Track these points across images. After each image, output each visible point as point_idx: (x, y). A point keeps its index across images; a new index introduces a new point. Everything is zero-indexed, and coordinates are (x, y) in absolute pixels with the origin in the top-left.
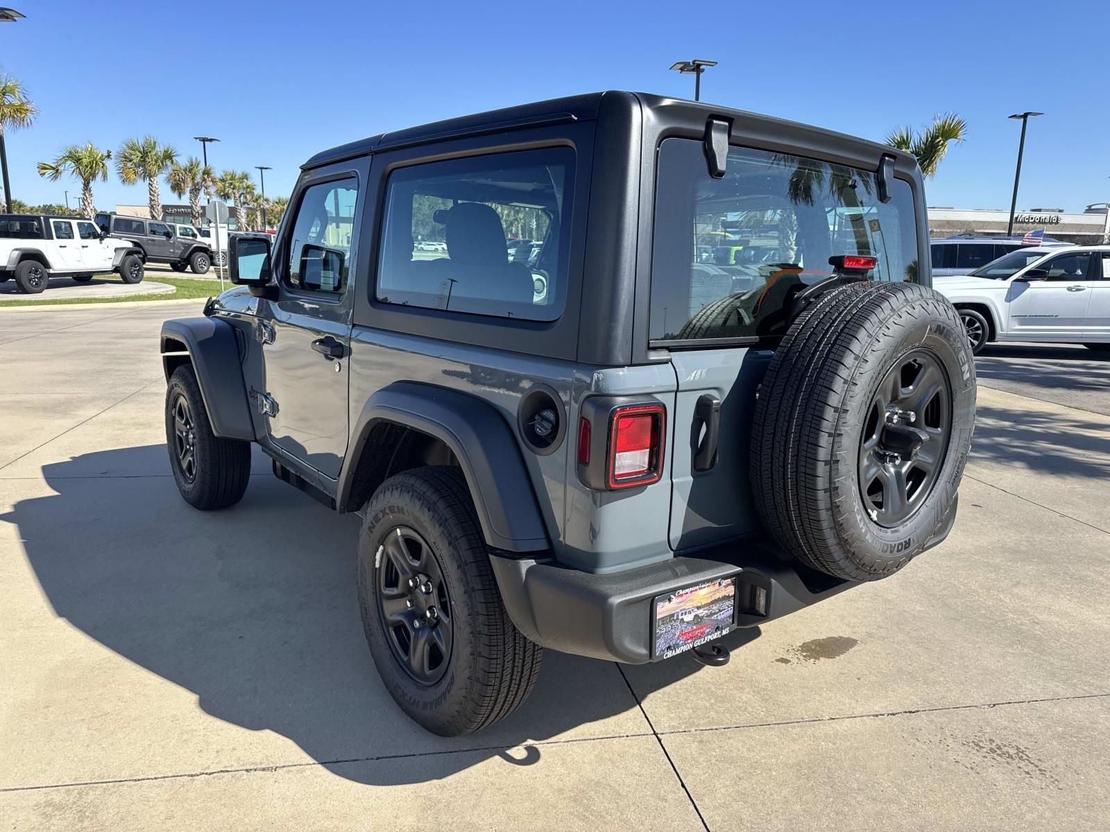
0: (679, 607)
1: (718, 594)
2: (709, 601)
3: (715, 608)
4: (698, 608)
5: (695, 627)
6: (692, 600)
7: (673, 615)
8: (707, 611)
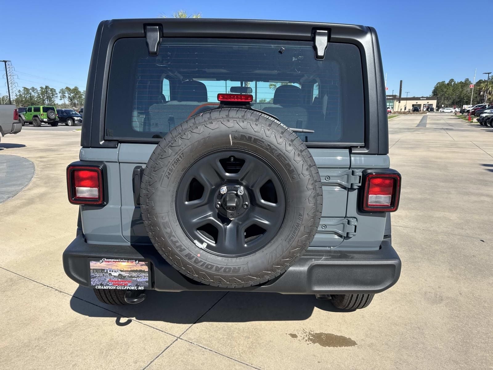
0: (108, 267)
1: (135, 268)
2: (130, 270)
3: (134, 274)
4: (121, 271)
5: (120, 280)
6: (116, 266)
7: (104, 270)
8: (128, 274)
